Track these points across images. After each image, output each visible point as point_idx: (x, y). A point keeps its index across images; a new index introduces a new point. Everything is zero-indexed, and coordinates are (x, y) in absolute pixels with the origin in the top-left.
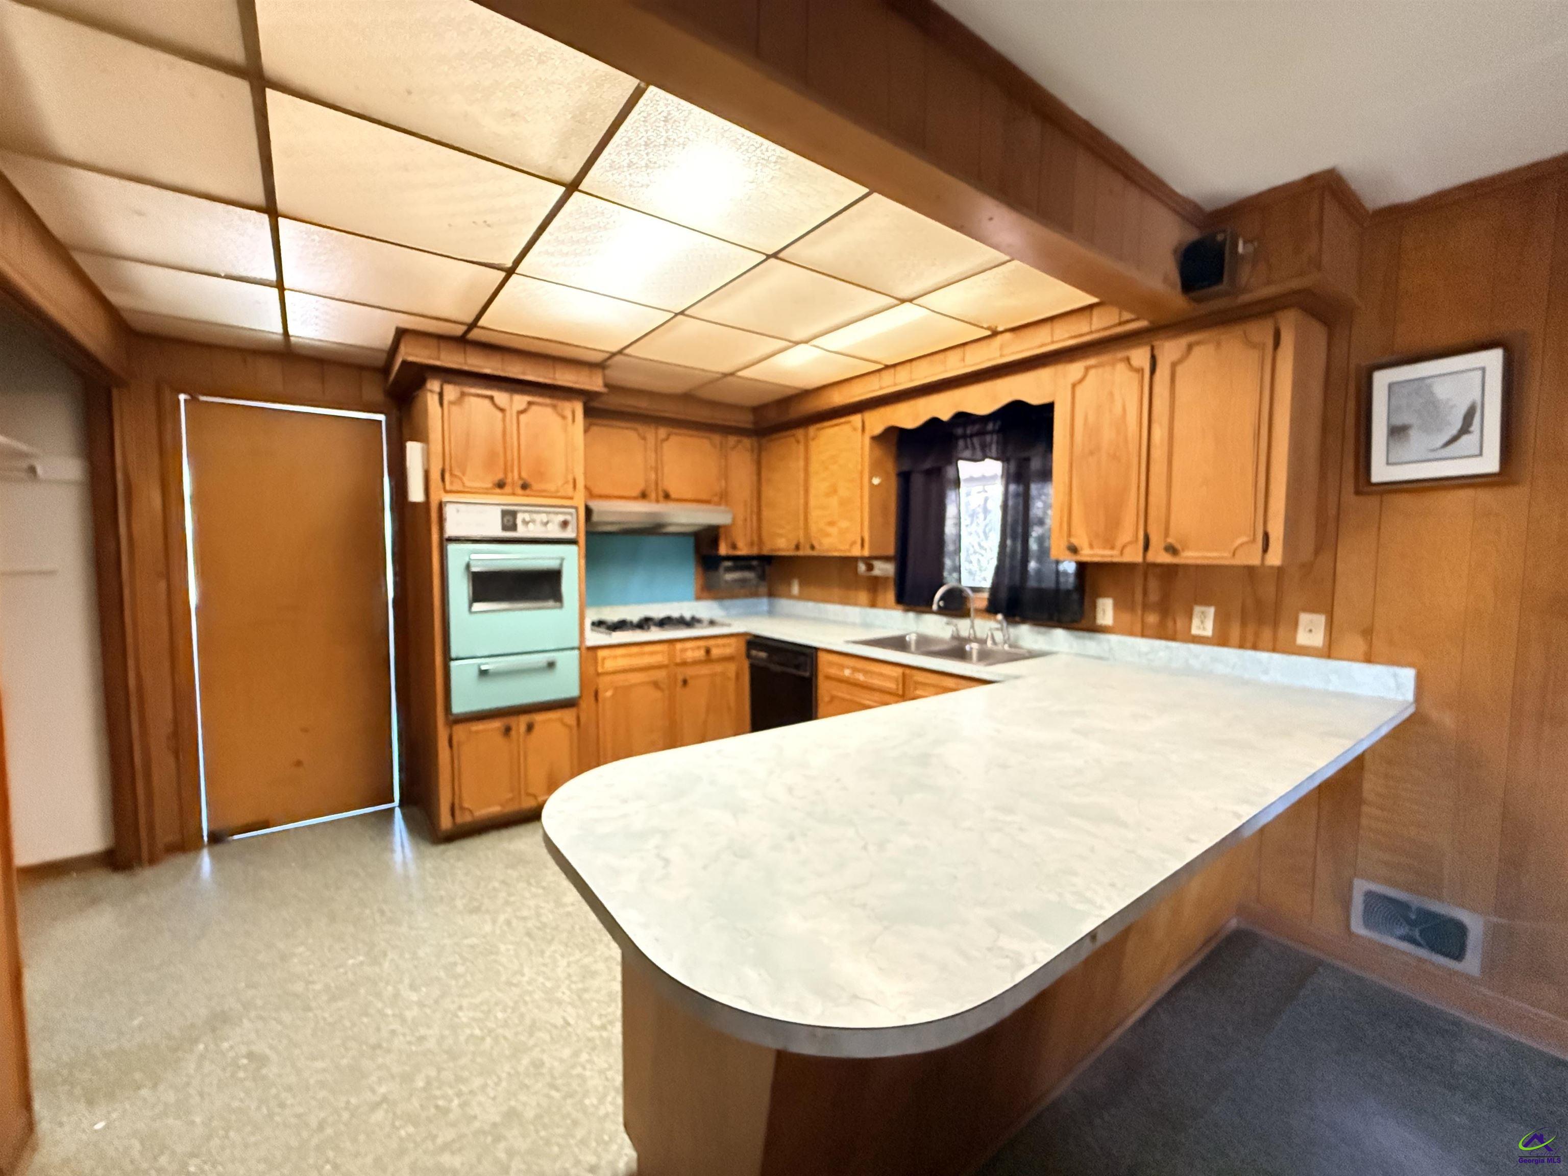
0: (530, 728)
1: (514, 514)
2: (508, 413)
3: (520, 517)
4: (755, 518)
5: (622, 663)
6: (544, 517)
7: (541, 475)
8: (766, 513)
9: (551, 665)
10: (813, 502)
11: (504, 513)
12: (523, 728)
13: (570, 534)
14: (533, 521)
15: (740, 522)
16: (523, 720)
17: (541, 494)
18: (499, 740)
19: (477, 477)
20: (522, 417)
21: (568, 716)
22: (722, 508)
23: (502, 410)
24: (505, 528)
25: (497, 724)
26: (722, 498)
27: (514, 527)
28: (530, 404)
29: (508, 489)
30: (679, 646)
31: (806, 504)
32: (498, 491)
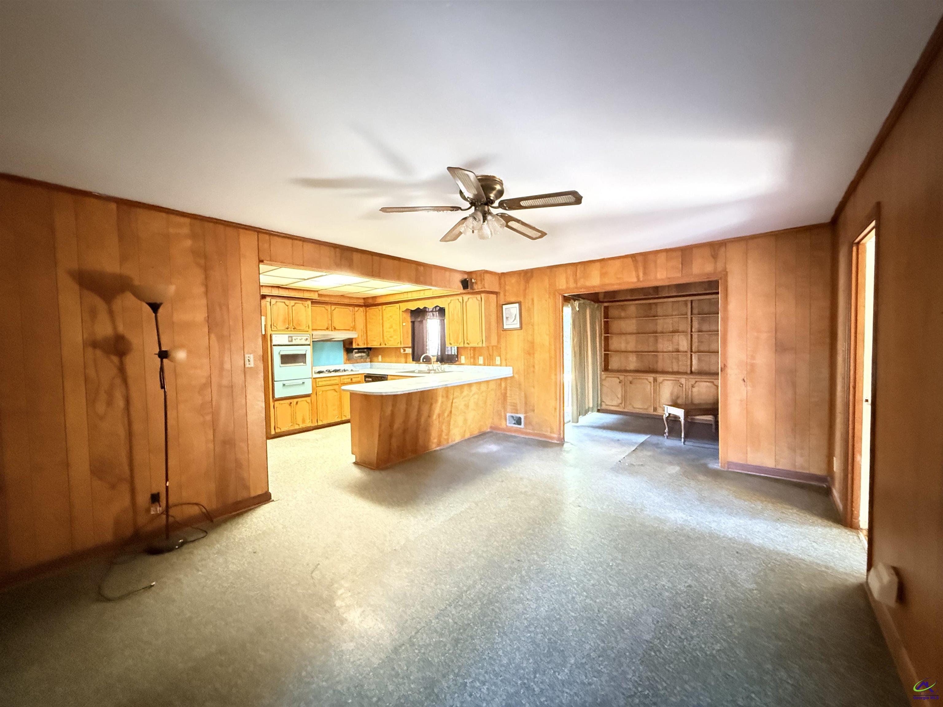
0: (297, 403)
1: (291, 337)
2: (289, 307)
3: (294, 338)
4: (365, 335)
5: (324, 383)
6: (300, 338)
7: (299, 325)
8: (369, 333)
9: (303, 383)
10: (385, 331)
11: (289, 337)
12: (295, 403)
13: (307, 342)
14: (297, 339)
15: (360, 336)
16: (295, 400)
17: (300, 330)
18: (288, 406)
19: (281, 326)
20: (293, 307)
21: (308, 399)
22: (354, 332)
23: (287, 306)
24: (289, 341)
25: (288, 401)
26: (354, 328)
27: (292, 341)
28: (295, 303)
29: (289, 329)
30: (342, 378)
31: (383, 330)
32: (286, 330)
